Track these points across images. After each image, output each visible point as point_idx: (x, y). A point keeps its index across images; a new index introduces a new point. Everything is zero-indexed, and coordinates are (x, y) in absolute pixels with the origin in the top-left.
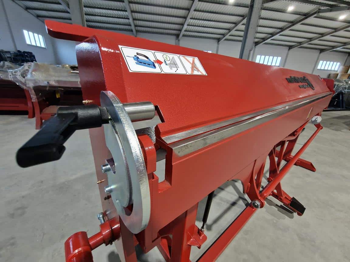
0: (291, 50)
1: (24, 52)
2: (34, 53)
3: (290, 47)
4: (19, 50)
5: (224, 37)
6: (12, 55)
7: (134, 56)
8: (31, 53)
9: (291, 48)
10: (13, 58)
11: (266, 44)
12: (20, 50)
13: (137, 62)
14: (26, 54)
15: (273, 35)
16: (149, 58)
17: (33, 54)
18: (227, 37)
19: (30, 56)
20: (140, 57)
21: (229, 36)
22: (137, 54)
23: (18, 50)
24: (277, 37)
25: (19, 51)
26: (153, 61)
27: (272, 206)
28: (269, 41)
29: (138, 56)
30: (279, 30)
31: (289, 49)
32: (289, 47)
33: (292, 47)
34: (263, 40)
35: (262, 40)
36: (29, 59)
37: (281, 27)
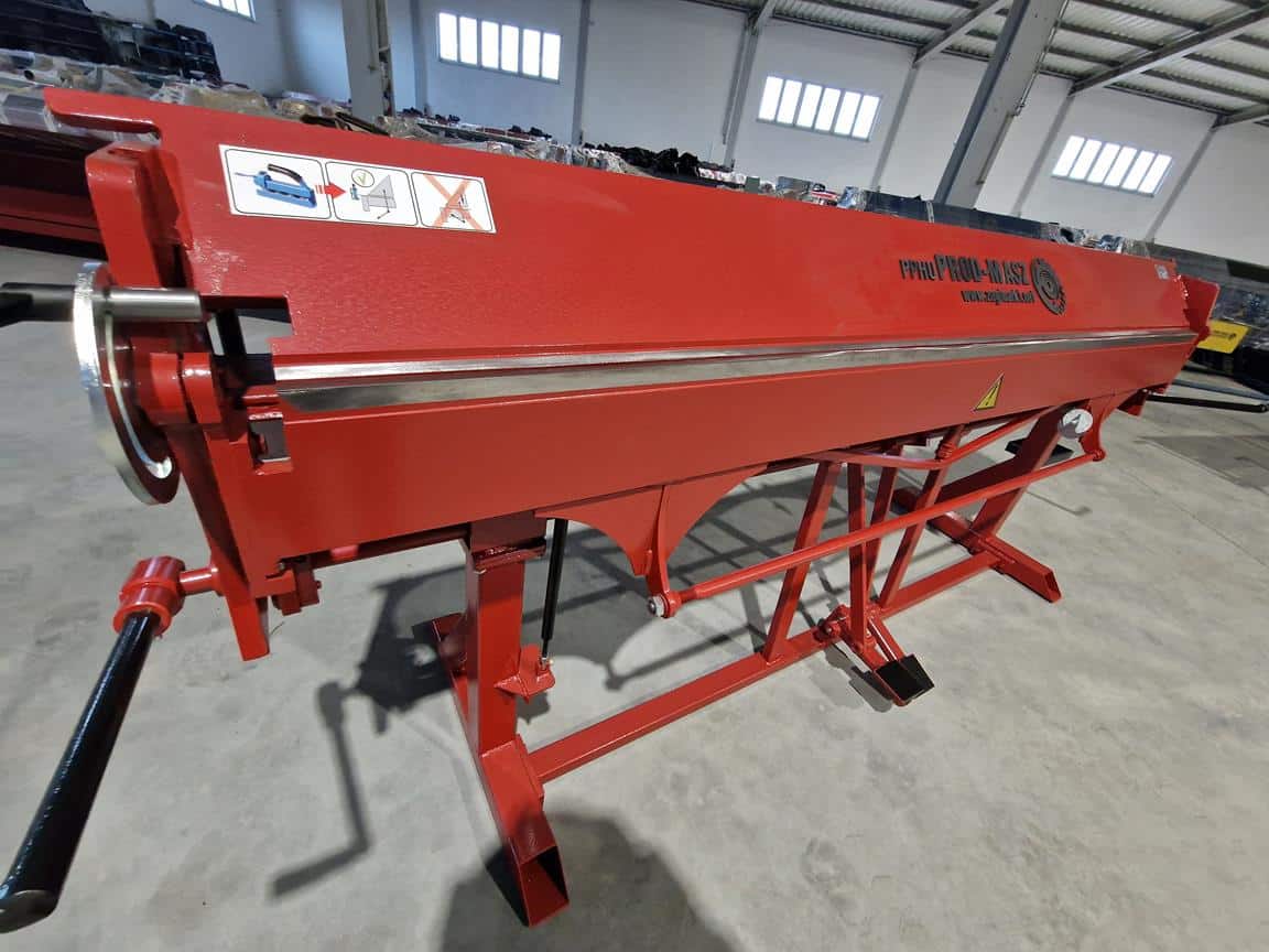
0: (1226, 131)
1: (180, 30)
2: (212, 37)
3: (1224, 116)
4: (163, 19)
5: (947, 35)
6: (140, 36)
7: (256, 173)
8: (202, 35)
9: (1227, 123)
10: (141, 48)
11: (1122, 87)
12: (167, 21)
13: (260, 188)
14: (183, 38)
15: (1157, 49)
16: (305, 179)
17: (208, 41)
18: (960, 38)
19: (198, 45)
20: (275, 176)
21: (969, 33)
22: (271, 167)
23: (159, 16)
24: (1175, 62)
25: (161, 24)
26: (312, 187)
27: (836, 669)
28: (1135, 76)
29: (270, 173)
30: (1190, 33)
31: (1218, 124)
32: (1220, 116)
33: (1234, 116)
34: (1111, 69)
35: (1106, 69)
36: (196, 58)
37: (1201, 20)
